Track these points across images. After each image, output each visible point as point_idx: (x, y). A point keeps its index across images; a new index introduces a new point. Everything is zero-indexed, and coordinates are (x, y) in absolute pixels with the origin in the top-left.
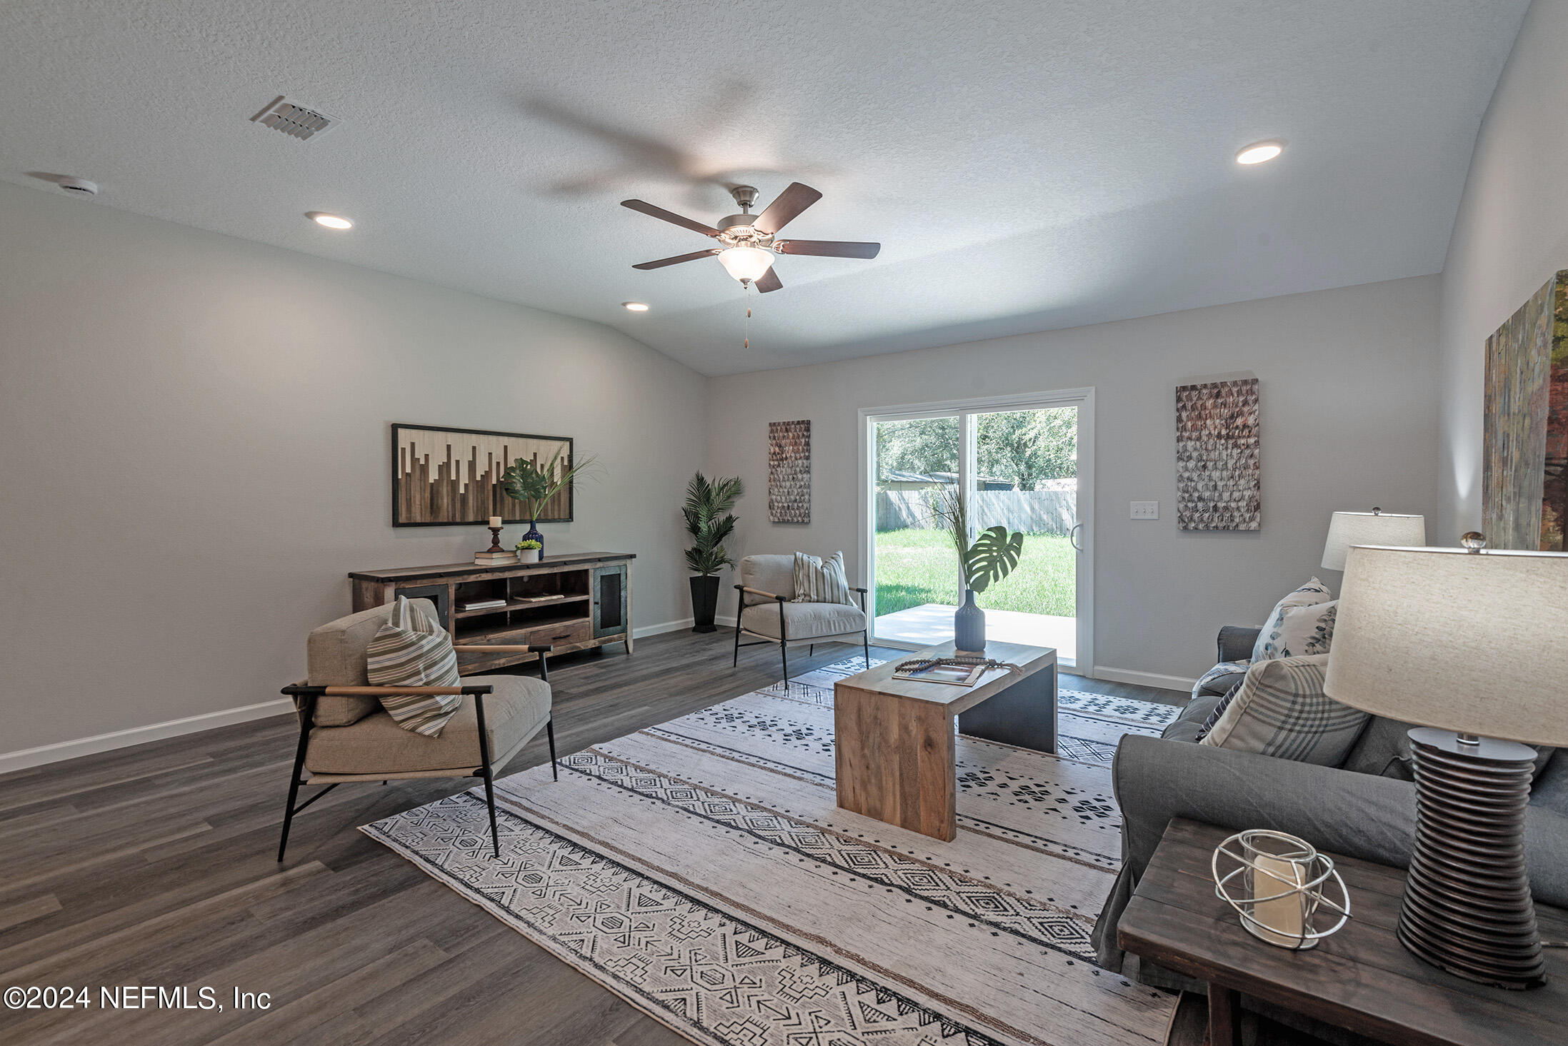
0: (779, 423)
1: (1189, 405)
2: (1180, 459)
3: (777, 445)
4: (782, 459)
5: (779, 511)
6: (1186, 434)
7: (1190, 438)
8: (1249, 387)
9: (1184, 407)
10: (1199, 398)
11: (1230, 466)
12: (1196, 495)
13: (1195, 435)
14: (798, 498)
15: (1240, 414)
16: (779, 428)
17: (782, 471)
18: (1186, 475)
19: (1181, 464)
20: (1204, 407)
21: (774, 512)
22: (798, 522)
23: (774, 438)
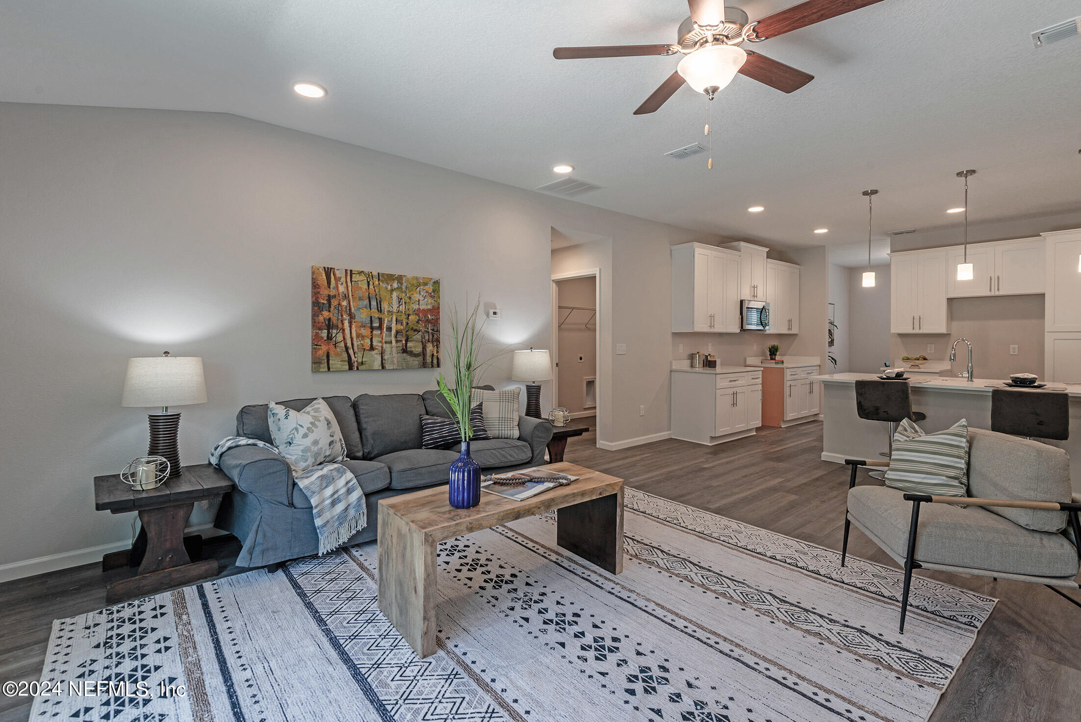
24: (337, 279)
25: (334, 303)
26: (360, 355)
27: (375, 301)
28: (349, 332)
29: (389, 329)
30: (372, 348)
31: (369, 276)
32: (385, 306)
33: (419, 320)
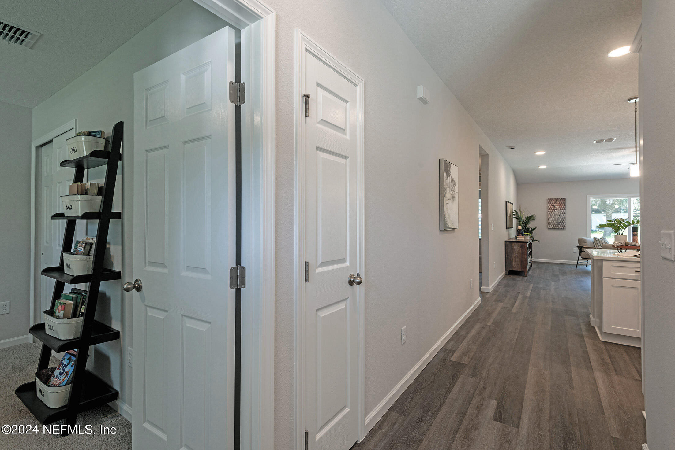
0: (553, 199)
3: (552, 205)
4: (554, 210)
5: (553, 225)
14: (561, 221)
16: (553, 200)
17: (554, 213)
21: (550, 226)
22: (561, 228)
23: (551, 203)
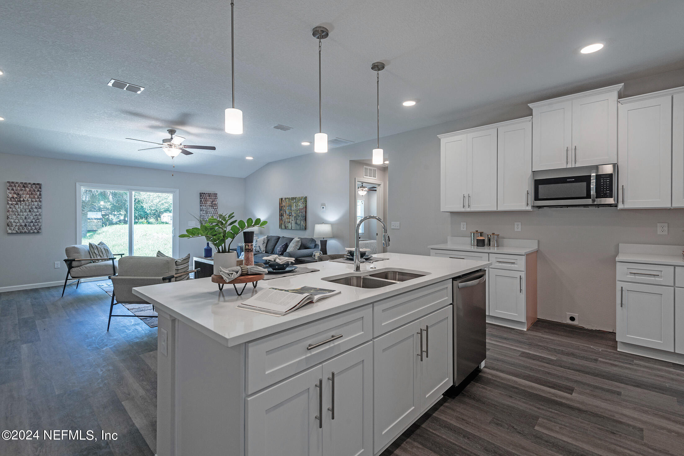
0: (17, 183)
1: (204, 197)
2: (201, 211)
3: (15, 193)
4: (20, 201)
5: (17, 227)
6: (203, 205)
7: (204, 206)
8: (215, 195)
9: (202, 198)
10: (206, 196)
11: (212, 213)
12: (205, 220)
13: (205, 205)
14: (33, 220)
15: (214, 201)
16: (17, 185)
17: (19, 207)
18: (203, 215)
19: (202, 212)
20: (207, 199)
21: (12, 228)
22: (34, 232)
23: (13, 189)
24: (283, 201)
25: (283, 208)
26: (287, 224)
27: (290, 206)
28: (285, 216)
29: (293, 216)
30: (289, 222)
31: (289, 199)
32: (292, 209)
33: (300, 212)
